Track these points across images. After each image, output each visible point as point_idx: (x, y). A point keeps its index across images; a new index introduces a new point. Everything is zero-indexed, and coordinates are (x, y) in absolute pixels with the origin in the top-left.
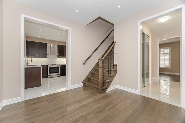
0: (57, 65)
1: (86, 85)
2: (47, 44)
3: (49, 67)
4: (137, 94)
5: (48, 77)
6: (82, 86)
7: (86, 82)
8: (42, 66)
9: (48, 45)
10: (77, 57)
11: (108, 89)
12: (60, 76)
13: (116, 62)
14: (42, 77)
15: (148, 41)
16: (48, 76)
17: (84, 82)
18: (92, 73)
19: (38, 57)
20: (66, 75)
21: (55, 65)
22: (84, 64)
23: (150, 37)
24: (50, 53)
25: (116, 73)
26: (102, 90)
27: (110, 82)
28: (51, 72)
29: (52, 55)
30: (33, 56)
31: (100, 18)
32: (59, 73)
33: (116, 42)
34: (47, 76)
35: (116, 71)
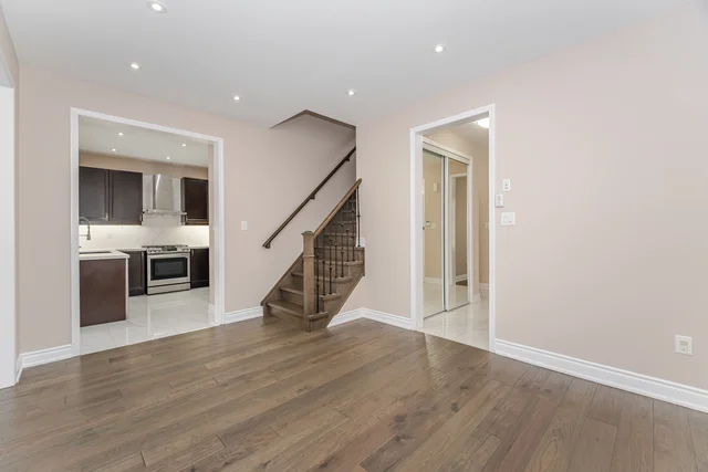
0: (179, 250)
1: (274, 311)
2: (141, 174)
3: (149, 257)
4: (409, 328)
5: (145, 292)
6: (262, 314)
7: (272, 302)
8: (128, 256)
9: (146, 180)
10: (244, 225)
11: (335, 318)
12: (192, 287)
13: (362, 242)
14: (130, 292)
15: (463, 175)
16: (146, 287)
17: (266, 304)
18: (293, 275)
19: (111, 221)
20: (208, 285)
21: (173, 248)
22: (267, 245)
23: (471, 162)
24: (154, 208)
25: (362, 273)
26: (313, 320)
27: (341, 300)
28: (156, 274)
29: (162, 214)
30: (89, 218)
31: (306, 112)
32: (187, 279)
33: (360, 181)
34: (143, 288)
35: (363, 265)
